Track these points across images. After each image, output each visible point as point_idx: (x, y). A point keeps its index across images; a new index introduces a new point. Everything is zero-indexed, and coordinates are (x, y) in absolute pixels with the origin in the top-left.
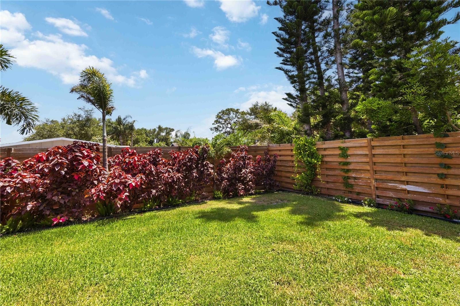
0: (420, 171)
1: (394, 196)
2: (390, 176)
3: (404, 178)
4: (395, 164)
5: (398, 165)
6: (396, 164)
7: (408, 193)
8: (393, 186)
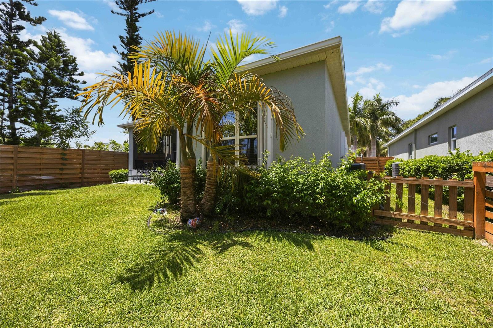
0: (51, 167)
1: (32, 184)
2: (30, 172)
3: (40, 172)
4: (34, 164)
5: (37, 164)
6: (36, 164)
7: (42, 181)
8: (33, 178)
